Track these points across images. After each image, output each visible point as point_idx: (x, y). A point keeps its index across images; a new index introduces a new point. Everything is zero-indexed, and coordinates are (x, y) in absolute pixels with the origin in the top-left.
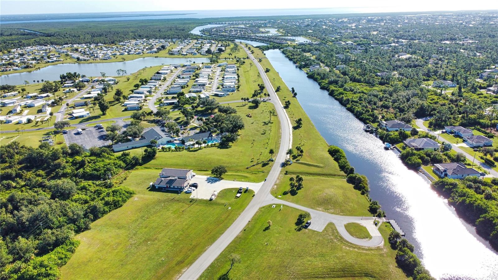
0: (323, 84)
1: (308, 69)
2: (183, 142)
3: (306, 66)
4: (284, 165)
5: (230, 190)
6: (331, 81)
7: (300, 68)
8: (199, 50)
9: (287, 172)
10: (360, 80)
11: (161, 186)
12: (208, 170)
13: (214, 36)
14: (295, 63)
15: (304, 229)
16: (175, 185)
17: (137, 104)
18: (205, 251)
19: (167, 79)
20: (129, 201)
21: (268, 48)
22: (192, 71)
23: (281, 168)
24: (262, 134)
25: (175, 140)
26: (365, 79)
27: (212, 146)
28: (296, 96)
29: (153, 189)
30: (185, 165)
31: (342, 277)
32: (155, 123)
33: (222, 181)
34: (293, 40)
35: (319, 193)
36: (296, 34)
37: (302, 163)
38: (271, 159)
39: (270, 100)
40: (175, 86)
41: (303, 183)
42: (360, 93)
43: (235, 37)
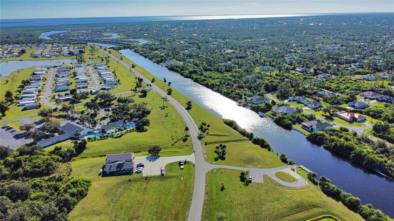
0: (185, 74)
1: (165, 63)
2: (103, 131)
3: (162, 61)
4: (200, 138)
5: (173, 164)
6: (191, 71)
7: (158, 63)
8: (60, 52)
9: (206, 143)
10: (211, 69)
11: (111, 171)
12: (140, 151)
13: (64, 40)
14: (150, 59)
15: (249, 184)
16: (125, 167)
17: (34, 103)
18: (188, 216)
19: (47, 79)
20: (91, 188)
21: (120, 49)
22: (67, 70)
23: (199, 141)
24: (165, 116)
25: (95, 130)
26: (214, 68)
27: (131, 131)
28: (170, 85)
29: (104, 174)
30: (117, 150)
31: (300, 212)
32: (63, 118)
33: (160, 158)
34: (137, 41)
35: (242, 155)
36: (136, 37)
37: (210, 135)
38: (187, 135)
39: (152, 89)
40: (60, 84)
41: (226, 150)
42: (217, 79)
43: (85, 40)
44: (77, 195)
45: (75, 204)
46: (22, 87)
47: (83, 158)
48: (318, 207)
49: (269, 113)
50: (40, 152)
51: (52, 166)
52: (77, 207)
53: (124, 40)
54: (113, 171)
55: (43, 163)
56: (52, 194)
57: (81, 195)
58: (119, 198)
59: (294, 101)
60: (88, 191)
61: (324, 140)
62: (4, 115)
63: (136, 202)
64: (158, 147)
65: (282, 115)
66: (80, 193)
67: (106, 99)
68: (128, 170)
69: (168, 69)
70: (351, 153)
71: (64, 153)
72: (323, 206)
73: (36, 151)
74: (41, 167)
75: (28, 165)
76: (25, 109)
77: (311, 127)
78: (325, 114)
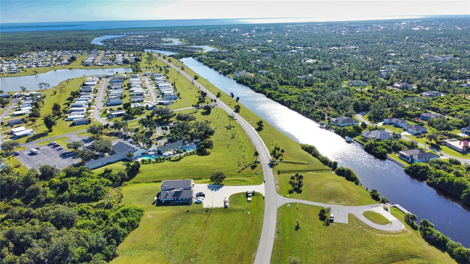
0: (257, 88)
1: (233, 75)
2: (159, 153)
3: (229, 72)
4: (272, 165)
5: (238, 195)
6: (264, 85)
7: (225, 74)
8: (114, 60)
9: (279, 171)
10: (288, 83)
11: (167, 199)
12: (201, 178)
13: (119, 46)
14: (216, 70)
15: (331, 223)
16: (183, 196)
17: (83, 118)
18: (254, 258)
19: (98, 90)
20: (143, 219)
21: (182, 57)
22: (121, 81)
23: (271, 169)
24: (232, 138)
25: (150, 151)
26: (292, 82)
27: (191, 154)
28: (239, 101)
29: (159, 203)
30: (175, 176)
31: (393, 262)
32: (114, 136)
33: (224, 187)
34: (201, 49)
35: (322, 188)
36: (200, 43)
37: (285, 162)
38: (257, 161)
39: (217, 105)
40: (112, 97)
41: (303, 181)
42: (294, 94)
43: (142, 47)
44: (127, 225)
45: (125, 235)
46: (70, 99)
47: (136, 183)
48: (417, 257)
49: (357, 138)
50: (88, 174)
51: (101, 190)
52: (127, 239)
53: (186, 46)
54: (169, 199)
55: (91, 187)
56: (100, 223)
57: (133, 226)
58: (174, 232)
59: (391, 124)
60: (140, 222)
61: (427, 174)
62: (50, 131)
63: (195, 238)
64: (222, 174)
65: (375, 141)
66: (131, 224)
67: (164, 115)
68: (186, 199)
69: (236, 82)
70: (463, 191)
71: (114, 176)
72: (424, 256)
73: (84, 172)
74: (88, 191)
75: (75, 189)
76: (73, 125)
77: (411, 157)
78: (430, 142)
